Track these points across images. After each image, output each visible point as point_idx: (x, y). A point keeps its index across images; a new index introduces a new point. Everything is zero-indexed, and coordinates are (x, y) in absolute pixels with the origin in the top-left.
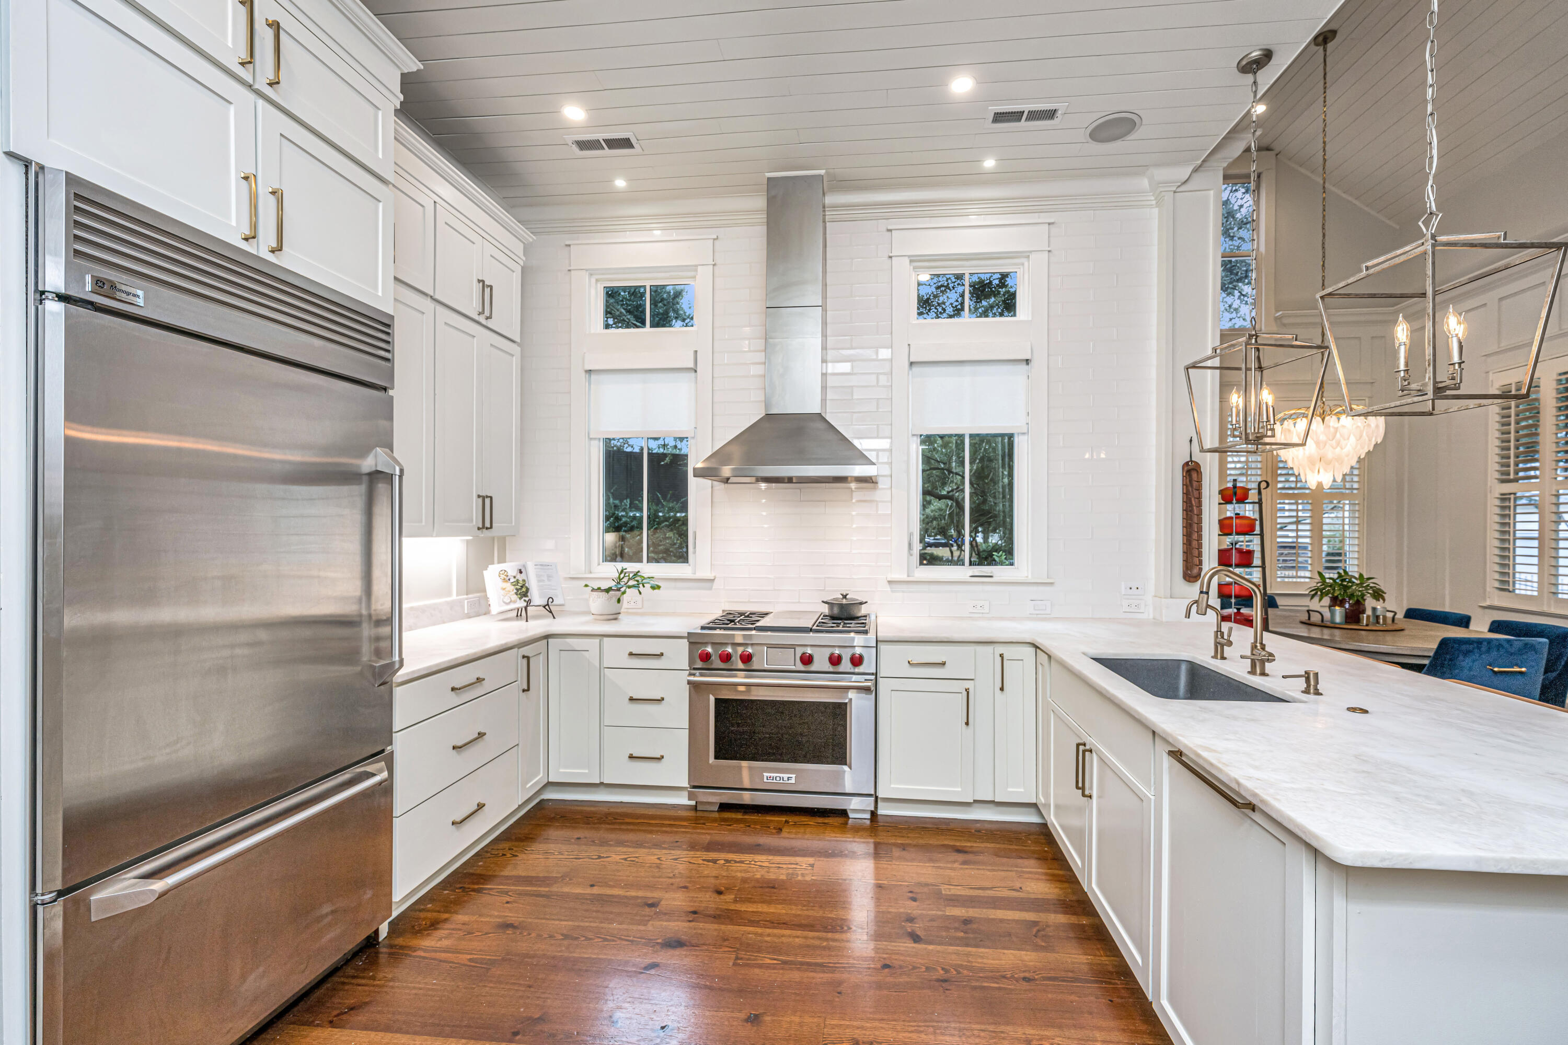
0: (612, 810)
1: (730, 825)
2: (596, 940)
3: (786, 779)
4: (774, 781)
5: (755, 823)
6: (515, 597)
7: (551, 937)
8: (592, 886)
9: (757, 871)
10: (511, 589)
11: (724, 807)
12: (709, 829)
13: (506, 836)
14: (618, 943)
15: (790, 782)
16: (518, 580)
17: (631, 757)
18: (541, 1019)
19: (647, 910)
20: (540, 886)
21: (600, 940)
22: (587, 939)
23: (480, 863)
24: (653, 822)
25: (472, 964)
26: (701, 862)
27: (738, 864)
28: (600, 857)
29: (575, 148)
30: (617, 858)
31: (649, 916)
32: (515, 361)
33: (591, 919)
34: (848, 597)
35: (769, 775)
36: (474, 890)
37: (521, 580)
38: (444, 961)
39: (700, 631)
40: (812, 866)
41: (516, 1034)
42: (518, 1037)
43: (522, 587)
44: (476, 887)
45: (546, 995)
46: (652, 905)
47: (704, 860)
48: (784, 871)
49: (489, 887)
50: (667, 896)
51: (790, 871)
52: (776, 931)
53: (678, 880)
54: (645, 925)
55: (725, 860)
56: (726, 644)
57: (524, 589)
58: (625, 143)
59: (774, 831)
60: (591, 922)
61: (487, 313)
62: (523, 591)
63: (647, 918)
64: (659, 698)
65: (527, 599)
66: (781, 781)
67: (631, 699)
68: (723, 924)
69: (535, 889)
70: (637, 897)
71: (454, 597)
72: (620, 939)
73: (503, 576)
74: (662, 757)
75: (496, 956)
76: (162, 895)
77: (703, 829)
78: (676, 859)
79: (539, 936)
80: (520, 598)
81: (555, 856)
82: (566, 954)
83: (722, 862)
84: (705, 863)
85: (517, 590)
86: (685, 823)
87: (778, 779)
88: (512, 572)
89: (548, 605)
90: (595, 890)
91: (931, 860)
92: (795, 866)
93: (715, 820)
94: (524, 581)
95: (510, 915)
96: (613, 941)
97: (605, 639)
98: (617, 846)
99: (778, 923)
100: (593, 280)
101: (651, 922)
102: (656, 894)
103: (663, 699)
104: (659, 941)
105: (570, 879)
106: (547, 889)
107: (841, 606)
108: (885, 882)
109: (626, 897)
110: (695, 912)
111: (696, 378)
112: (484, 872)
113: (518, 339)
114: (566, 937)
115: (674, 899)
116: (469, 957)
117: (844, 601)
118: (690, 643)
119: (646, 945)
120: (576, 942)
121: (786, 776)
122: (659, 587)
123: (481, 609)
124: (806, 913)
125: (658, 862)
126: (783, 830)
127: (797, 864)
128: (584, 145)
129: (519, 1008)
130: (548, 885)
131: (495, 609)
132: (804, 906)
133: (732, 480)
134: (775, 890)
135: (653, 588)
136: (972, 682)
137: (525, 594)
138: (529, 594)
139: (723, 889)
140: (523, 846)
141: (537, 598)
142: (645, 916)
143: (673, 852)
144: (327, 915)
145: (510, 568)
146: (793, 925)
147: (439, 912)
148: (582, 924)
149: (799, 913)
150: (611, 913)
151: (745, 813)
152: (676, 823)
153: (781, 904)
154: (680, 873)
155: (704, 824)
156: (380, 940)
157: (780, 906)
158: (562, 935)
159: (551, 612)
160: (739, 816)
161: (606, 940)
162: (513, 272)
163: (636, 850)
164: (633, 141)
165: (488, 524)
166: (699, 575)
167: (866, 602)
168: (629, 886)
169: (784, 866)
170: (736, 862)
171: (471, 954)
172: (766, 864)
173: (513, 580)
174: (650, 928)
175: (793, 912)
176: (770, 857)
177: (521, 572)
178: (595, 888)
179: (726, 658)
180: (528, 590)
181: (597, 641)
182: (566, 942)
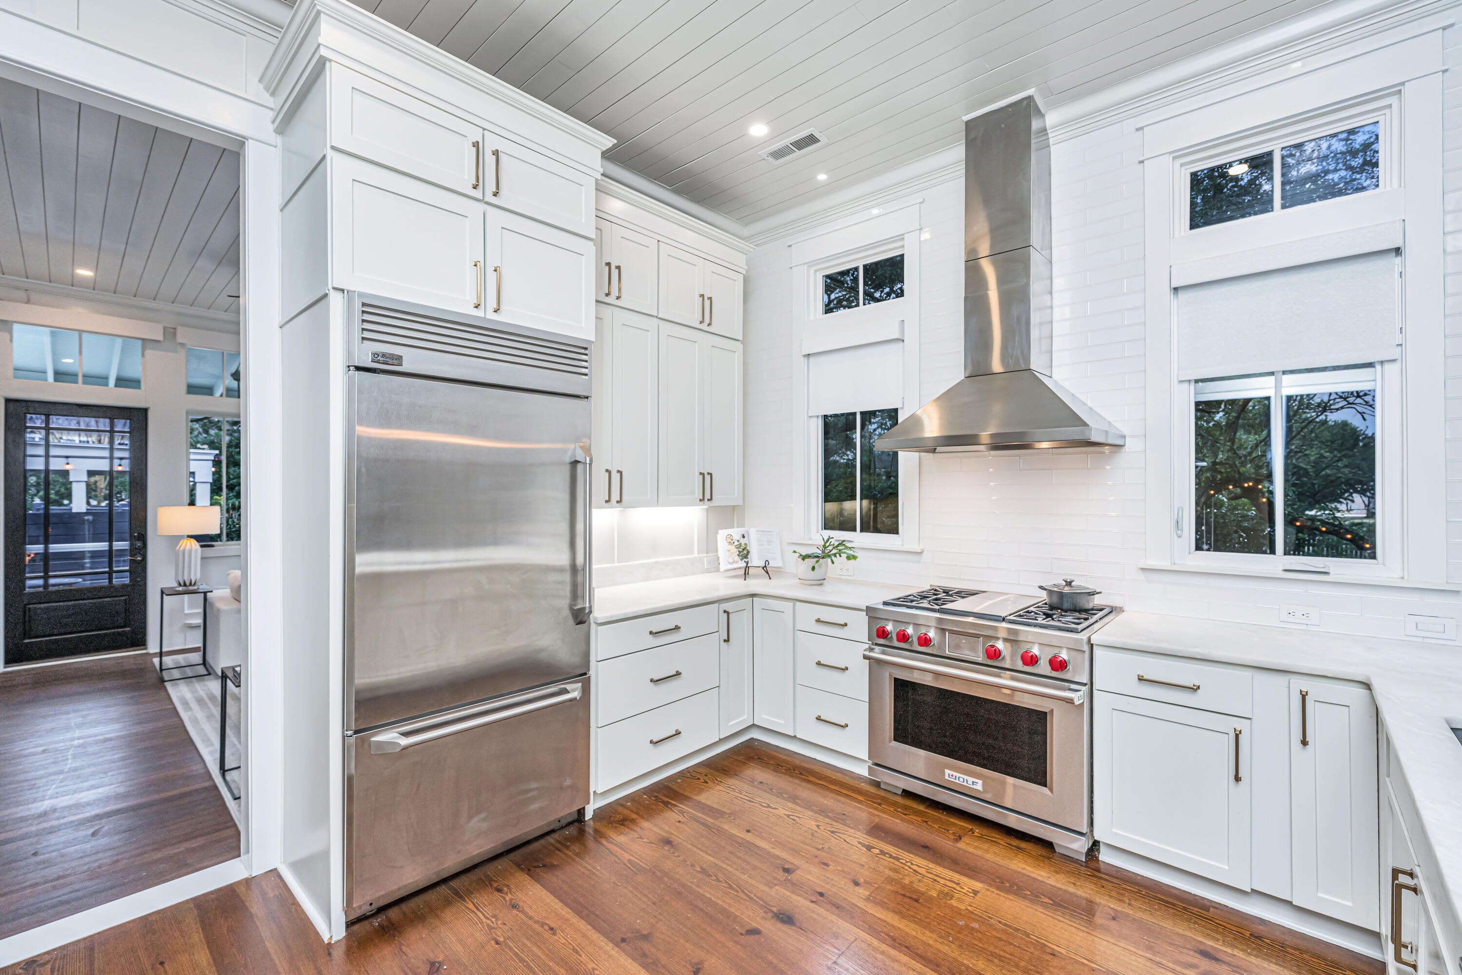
0: (803, 764)
1: (905, 814)
2: (724, 885)
3: (970, 782)
4: (957, 781)
5: (935, 821)
6: (737, 558)
7: (693, 866)
8: (748, 831)
9: (908, 875)
10: (735, 551)
11: (907, 794)
12: (882, 811)
13: (710, 764)
14: (739, 894)
15: (974, 787)
16: (740, 544)
17: (819, 718)
18: (646, 937)
19: (781, 875)
20: (709, 816)
21: (727, 886)
22: (718, 880)
23: (679, 781)
24: (833, 787)
25: (629, 865)
26: (856, 844)
27: (892, 860)
28: (769, 806)
29: (771, 159)
30: (782, 812)
31: (779, 880)
32: (738, 357)
33: (730, 863)
34: (1073, 584)
35: (951, 773)
36: (663, 802)
37: (743, 543)
38: (614, 855)
39: (881, 607)
40: (975, 893)
41: (623, 940)
42: (623, 944)
43: (744, 549)
44: (666, 799)
45: (661, 917)
46: (787, 871)
47: (859, 843)
48: (938, 887)
49: (674, 803)
50: (805, 866)
51: (946, 890)
52: (893, 952)
53: (824, 854)
54: (771, 888)
55: (881, 851)
56: (908, 623)
57: (745, 552)
58: (811, 140)
59: (952, 837)
60: (728, 865)
61: (707, 320)
62: (744, 554)
63: (775, 882)
64: (843, 667)
65: (746, 560)
66: (965, 784)
67: (819, 664)
68: (842, 918)
69: (704, 817)
70: (779, 858)
71: (696, 555)
72: (743, 892)
73: (729, 540)
74: (847, 726)
75: (646, 864)
76: (406, 748)
77: (876, 809)
78: (833, 832)
79: (685, 861)
80: (742, 560)
81: (735, 793)
82: (694, 887)
83: (877, 851)
84: (859, 846)
85: (740, 552)
86: (861, 798)
87: (961, 780)
88: (737, 536)
89: (765, 566)
90: (748, 837)
91: (1150, 948)
92: (955, 886)
93: (894, 804)
94: (746, 544)
95: (675, 833)
96: (737, 891)
97: (798, 604)
98: (790, 801)
99: (900, 944)
100: (812, 272)
101: (777, 887)
102: (796, 861)
103: (847, 669)
104: (774, 909)
105: (734, 819)
106: (712, 821)
107: (1061, 595)
108: (1063, 952)
109: (769, 853)
110: (821, 894)
111: (904, 347)
112: (677, 789)
113: (741, 338)
114: (704, 871)
115: (810, 873)
116: (630, 857)
117: (1067, 590)
118: (870, 617)
119: (761, 907)
120: (707, 879)
121: (971, 780)
122: (855, 557)
123: (715, 567)
124: (938, 945)
125: (815, 828)
126: (963, 839)
127: (958, 884)
128: (778, 154)
129: (637, 919)
130: (716, 818)
131: (723, 567)
132: (940, 937)
133: (939, 449)
134: (917, 904)
135: (848, 558)
136: (1249, 721)
137: (746, 556)
138: (749, 556)
139: (862, 880)
140: (717, 776)
141: (756, 560)
142: (775, 878)
143: (834, 823)
144: (534, 789)
145: (736, 533)
146: (916, 953)
147: (632, 811)
148: (721, 864)
149: (931, 942)
150: (749, 863)
151: (928, 807)
152: (853, 795)
153: (916, 922)
154: (829, 848)
155: (880, 804)
156: (587, 819)
157: (913, 926)
158: (701, 868)
159: (767, 573)
160: (921, 808)
161: (731, 887)
162: (735, 281)
163: (803, 810)
164: (817, 135)
165: (708, 496)
166: (908, 547)
167: (1100, 593)
168: (779, 843)
169: (942, 881)
170: (891, 857)
171: (633, 856)
172: (923, 871)
173: (736, 543)
174: (773, 894)
175: (924, 938)
176: (931, 865)
177: (744, 537)
178: (749, 834)
179: (903, 637)
180: (748, 552)
181: (791, 604)
182: (700, 876)
